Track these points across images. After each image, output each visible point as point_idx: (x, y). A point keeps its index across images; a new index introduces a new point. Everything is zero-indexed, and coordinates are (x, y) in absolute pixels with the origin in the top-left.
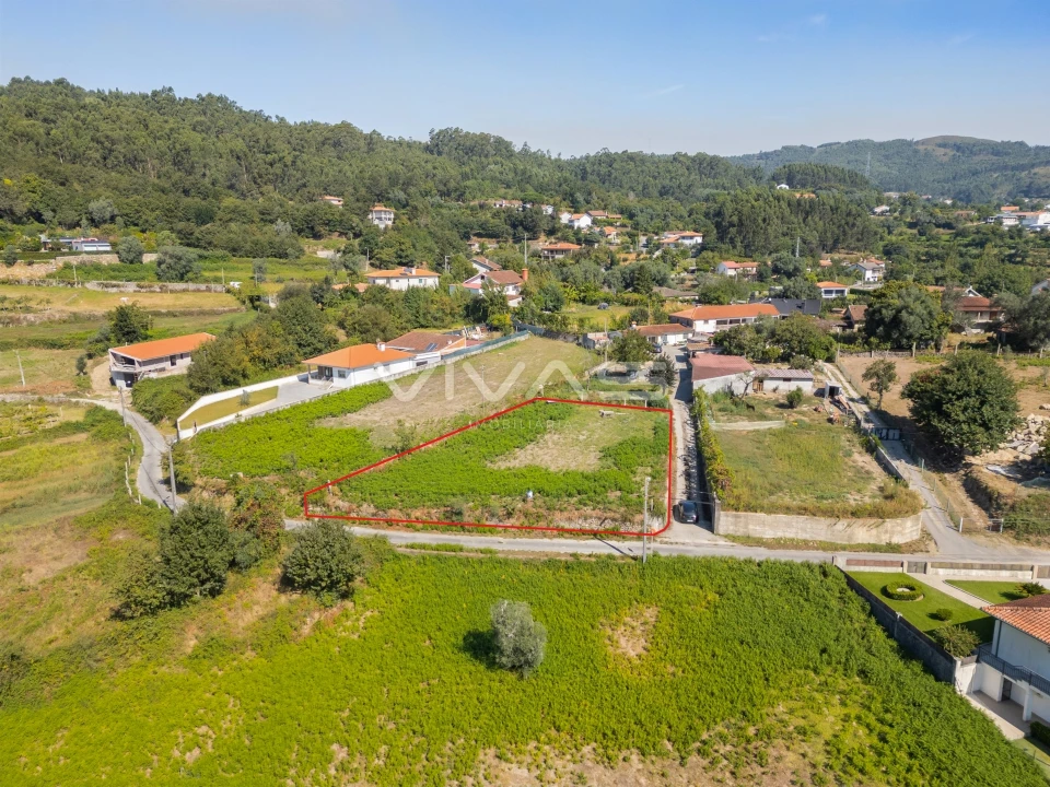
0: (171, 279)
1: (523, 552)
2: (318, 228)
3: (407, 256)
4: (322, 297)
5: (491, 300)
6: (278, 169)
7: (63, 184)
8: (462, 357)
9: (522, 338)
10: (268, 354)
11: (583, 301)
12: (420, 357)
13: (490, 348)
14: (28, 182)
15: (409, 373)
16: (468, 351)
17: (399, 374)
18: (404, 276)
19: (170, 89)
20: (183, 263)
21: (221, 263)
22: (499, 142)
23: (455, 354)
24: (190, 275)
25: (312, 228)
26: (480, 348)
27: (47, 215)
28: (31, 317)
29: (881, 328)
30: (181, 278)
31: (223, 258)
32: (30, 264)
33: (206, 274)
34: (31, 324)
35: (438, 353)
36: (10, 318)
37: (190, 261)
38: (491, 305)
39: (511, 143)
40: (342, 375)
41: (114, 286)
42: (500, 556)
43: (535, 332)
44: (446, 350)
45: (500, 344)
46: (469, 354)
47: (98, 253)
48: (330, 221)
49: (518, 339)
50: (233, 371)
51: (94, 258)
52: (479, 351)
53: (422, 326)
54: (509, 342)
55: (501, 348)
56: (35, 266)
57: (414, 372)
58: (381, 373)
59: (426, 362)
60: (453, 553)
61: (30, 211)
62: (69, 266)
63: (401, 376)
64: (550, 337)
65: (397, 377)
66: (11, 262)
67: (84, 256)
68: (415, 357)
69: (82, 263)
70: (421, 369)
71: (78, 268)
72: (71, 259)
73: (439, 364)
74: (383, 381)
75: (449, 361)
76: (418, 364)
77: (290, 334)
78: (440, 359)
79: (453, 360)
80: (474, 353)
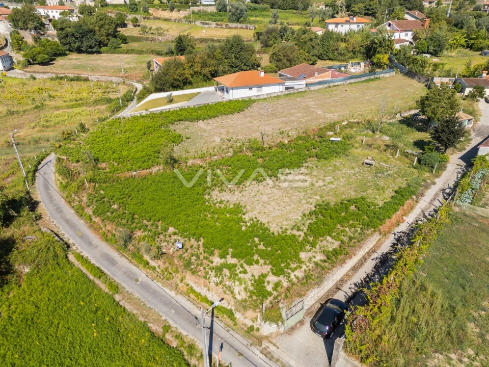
0: (232, 21)
5: (380, 43)
8: (325, 86)
9: (387, 75)
11: (470, 47)
12: (289, 84)
13: (353, 81)
15: (275, 95)
16: (332, 82)
17: (267, 94)
18: (347, 22)
20: (239, 11)
21: (264, 13)
23: (320, 83)
24: (242, 19)
26: (344, 80)
28: (160, 38)
30: (238, 20)
31: (265, 10)
32: (179, 11)
33: (251, 19)
34: (160, 42)
35: (304, 82)
36: (152, 38)
37: (242, 10)
38: (380, 46)
40: (227, 91)
41: (207, 24)
43: (402, 71)
44: (311, 80)
45: (364, 79)
46: (332, 84)
47: (208, 5)
49: (381, 76)
51: (205, 8)
52: (342, 83)
53: (330, 59)
54: (372, 77)
55: (366, 81)
56: (181, 12)
57: (280, 94)
58: (253, 93)
59: (293, 88)
60: (92, 277)
62: (193, 13)
63: (269, 96)
64: (410, 77)
65: (265, 97)
66: (172, 10)
67: (201, 8)
68: (284, 83)
69: (199, 11)
70: (287, 92)
71: (197, 14)
72: (196, 9)
73: (303, 90)
74: (253, 98)
75: (312, 88)
76: (287, 88)
77: (226, 58)
78: (304, 86)
79: (317, 87)
80: (337, 84)
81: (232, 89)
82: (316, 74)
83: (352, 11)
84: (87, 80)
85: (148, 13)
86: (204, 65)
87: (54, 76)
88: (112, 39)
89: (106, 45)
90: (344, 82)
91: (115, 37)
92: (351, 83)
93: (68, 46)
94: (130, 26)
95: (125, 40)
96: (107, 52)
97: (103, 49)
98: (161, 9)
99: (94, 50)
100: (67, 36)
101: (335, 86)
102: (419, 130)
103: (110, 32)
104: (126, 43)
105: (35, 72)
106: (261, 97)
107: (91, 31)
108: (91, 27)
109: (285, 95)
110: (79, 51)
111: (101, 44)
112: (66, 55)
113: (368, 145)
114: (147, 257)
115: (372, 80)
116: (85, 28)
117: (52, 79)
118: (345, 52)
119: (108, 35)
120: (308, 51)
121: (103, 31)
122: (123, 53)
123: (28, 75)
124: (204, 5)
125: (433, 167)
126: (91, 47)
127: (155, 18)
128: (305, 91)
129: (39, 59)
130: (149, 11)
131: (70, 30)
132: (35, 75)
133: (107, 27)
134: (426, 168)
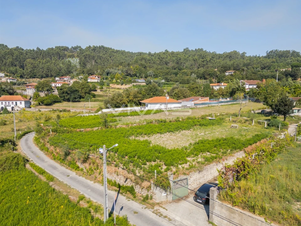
2: (206, 76)
5: (237, 89)
6: (205, 63)
7: (144, 68)
8: (206, 106)
9: (244, 102)
12: (184, 103)
14: (136, 67)
18: (218, 85)
19: (188, 48)
22: (294, 52)
23: (202, 104)
25: (204, 76)
27: (138, 75)
31: (172, 84)
32: (126, 85)
35: (193, 103)
37: (159, 83)
39: (299, 52)
43: (252, 100)
44: (197, 102)
46: (210, 105)
47: (141, 82)
48: (210, 74)
49: (240, 102)
51: (140, 84)
52: (216, 105)
54: (235, 103)
56: (127, 85)
59: (186, 106)
61: (135, 74)
62: (133, 86)
64: (258, 102)
66: (122, 84)
67: (138, 83)
68: (181, 103)
69: (137, 85)
71: (135, 86)
72: (135, 84)
75: (198, 106)
76: (183, 106)
77: (148, 95)
78: (193, 105)
79: (201, 106)
80: (213, 105)
81: (150, 104)
82: (200, 99)
84: (69, 111)
85: (109, 86)
86: (135, 97)
87: (52, 110)
88: (87, 95)
89: (83, 98)
90: (218, 104)
91: (89, 94)
92: (222, 105)
93: (63, 98)
94: (99, 91)
95: (94, 96)
96: (84, 101)
97: (82, 99)
98: (116, 84)
99: (77, 100)
100: (63, 93)
101: (212, 106)
102: (266, 116)
103: (87, 91)
104: (95, 98)
105: (41, 108)
107: (77, 90)
108: (77, 89)
110: (68, 100)
111: (81, 97)
112: (60, 102)
113: (233, 121)
114: (79, 164)
115: (235, 104)
116: (74, 89)
117: (50, 111)
118: (218, 95)
119: (85, 93)
120: (196, 93)
121: (83, 91)
122: (92, 102)
123: (37, 109)
124: (139, 82)
125: (278, 127)
126: (75, 98)
127: (112, 88)
128: (194, 108)
129: (45, 102)
130: (110, 85)
131: (65, 90)
132: (41, 109)
133: (85, 89)
134: (274, 128)
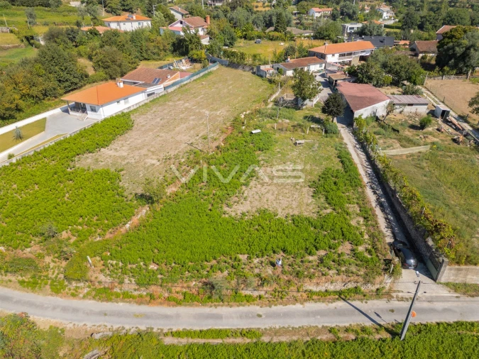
1: (284, 331)
3: (128, 5)
4: (74, 37)
5: (190, 40)
8: (178, 86)
9: (215, 69)
10: (34, 91)
11: (245, 37)
12: (150, 90)
13: (195, 78)
15: (143, 103)
16: (182, 81)
17: (136, 104)
18: (128, 20)
23: (173, 85)
26: (189, 78)
29: (453, 60)
31: (6, 7)
35: (162, 86)
38: (190, 43)
40: (93, 110)
42: (266, 339)
43: (222, 63)
44: (167, 83)
45: (202, 74)
46: (182, 84)
49: (212, 69)
50: (7, 109)
52: (189, 81)
54: (206, 72)
55: (203, 76)
57: (146, 102)
58: (123, 106)
59: (154, 93)
60: (219, 341)
63: (138, 106)
65: (135, 107)
68: (146, 90)
70: (151, 98)
73: (163, 94)
74: (125, 111)
76: (149, 95)
77: (49, 73)
78: (163, 90)
79: (172, 89)
80: (185, 83)
81: (102, 106)
82: (169, 77)
83: (109, 7)
101: (184, 85)
106: (132, 109)
109: (151, 102)
120: (130, 54)
128: (165, 95)
